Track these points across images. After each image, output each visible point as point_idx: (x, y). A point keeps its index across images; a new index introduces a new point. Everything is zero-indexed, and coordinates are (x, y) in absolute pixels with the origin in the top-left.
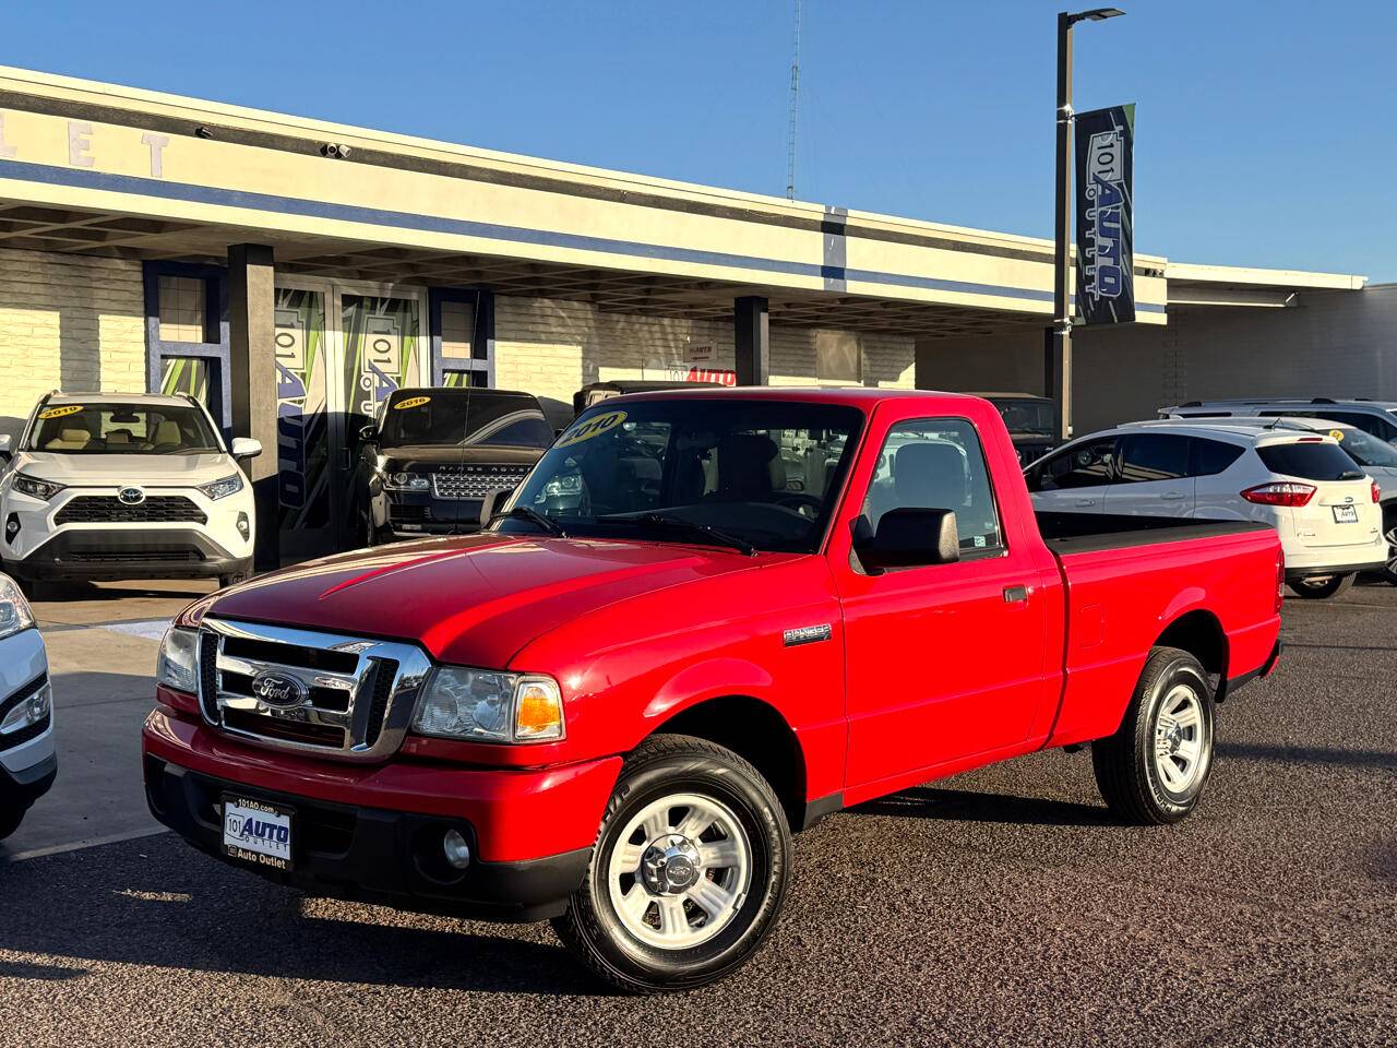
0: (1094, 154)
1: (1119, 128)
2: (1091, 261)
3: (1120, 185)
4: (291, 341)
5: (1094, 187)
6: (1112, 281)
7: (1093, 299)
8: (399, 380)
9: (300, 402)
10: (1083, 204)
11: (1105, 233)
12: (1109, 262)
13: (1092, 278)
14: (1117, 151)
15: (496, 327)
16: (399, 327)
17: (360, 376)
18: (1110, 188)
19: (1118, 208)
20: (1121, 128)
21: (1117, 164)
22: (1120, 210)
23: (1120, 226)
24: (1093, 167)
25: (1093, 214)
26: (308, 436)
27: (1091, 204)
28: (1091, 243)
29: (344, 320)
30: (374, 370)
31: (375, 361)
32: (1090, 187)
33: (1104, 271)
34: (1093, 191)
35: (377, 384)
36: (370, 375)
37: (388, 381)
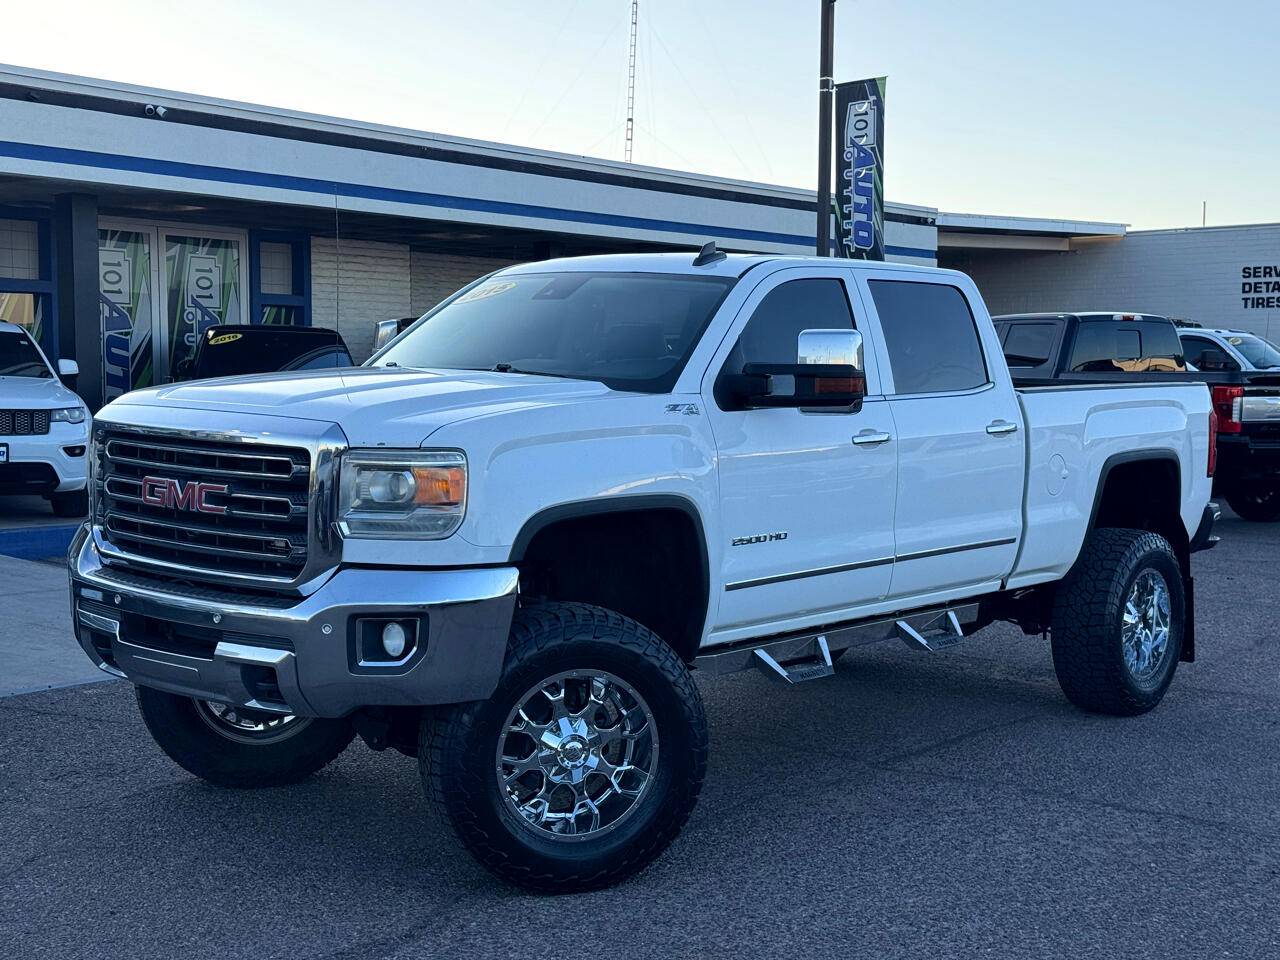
0: (851, 120)
1: (872, 98)
2: (847, 216)
3: (873, 149)
4: (118, 278)
5: (851, 149)
6: (866, 234)
7: (849, 249)
8: (220, 314)
9: (127, 334)
10: (842, 165)
11: (861, 191)
12: (863, 217)
13: (848, 232)
14: (871, 118)
15: (313, 266)
16: (221, 266)
17: (183, 310)
18: (865, 151)
19: (871, 169)
20: (874, 98)
21: (871, 130)
22: (872, 172)
23: (872, 186)
24: (850, 132)
25: (849, 174)
26: (135, 364)
27: (848, 165)
28: (848, 200)
29: (168, 259)
30: (197, 305)
31: (198, 296)
32: (847, 150)
33: (860, 226)
34: (850, 153)
35: (199, 318)
36: (193, 310)
37: (209, 315)
